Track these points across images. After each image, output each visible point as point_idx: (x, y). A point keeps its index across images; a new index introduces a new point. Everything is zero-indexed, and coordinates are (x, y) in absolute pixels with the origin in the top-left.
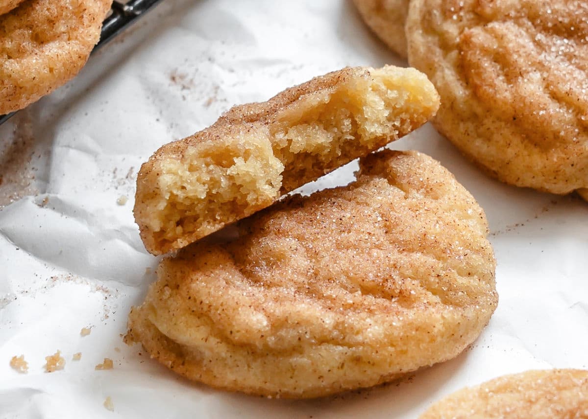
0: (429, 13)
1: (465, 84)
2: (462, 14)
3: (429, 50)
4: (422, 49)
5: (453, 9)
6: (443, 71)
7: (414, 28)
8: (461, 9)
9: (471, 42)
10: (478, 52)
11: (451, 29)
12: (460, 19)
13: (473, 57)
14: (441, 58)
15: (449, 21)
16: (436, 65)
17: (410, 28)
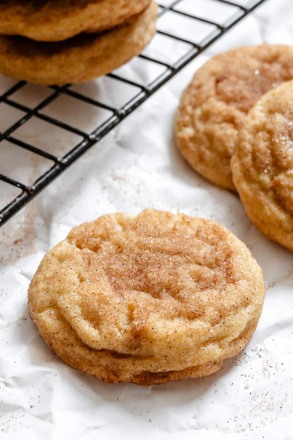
0: (248, 170)
1: (284, 211)
2: (269, 168)
3: (256, 194)
4: (250, 193)
5: (263, 166)
6: (268, 205)
7: (241, 181)
8: (268, 165)
9: (281, 185)
10: (287, 190)
11: (266, 179)
12: (269, 172)
13: (285, 194)
14: (265, 197)
15: (263, 174)
16: (263, 202)
17: (238, 182)
